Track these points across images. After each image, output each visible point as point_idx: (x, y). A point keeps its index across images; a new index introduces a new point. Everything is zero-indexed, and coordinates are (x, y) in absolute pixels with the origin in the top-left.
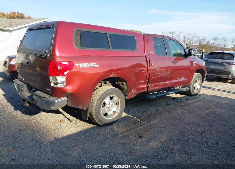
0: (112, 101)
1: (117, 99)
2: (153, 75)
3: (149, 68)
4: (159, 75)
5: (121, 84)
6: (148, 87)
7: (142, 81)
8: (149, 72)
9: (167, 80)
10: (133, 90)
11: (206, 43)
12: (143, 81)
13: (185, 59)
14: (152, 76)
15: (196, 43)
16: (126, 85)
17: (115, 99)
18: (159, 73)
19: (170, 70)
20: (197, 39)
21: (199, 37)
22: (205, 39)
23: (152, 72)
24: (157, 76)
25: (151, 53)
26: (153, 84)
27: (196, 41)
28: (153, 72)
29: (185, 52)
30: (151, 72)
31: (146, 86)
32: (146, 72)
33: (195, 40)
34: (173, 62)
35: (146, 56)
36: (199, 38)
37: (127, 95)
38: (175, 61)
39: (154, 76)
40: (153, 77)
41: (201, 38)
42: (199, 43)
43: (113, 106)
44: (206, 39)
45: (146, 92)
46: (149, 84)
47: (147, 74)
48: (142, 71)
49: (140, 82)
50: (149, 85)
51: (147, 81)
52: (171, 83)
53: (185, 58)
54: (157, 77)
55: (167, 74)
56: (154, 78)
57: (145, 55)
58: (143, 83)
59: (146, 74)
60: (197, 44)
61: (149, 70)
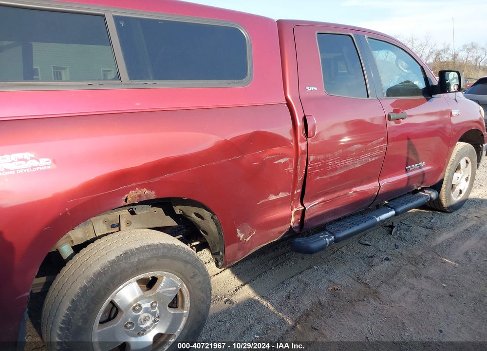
0: (150, 293)
1: (172, 284)
2: (320, 168)
3: (302, 146)
4: (341, 168)
5: (194, 216)
6: (304, 210)
7: (277, 194)
8: (302, 162)
9: (370, 180)
10: (242, 232)
11: (450, 58)
12: (282, 195)
13: (427, 103)
14: (317, 174)
15: (428, 58)
16: (212, 218)
17: (165, 286)
18: (340, 159)
19: (381, 143)
20: (431, 50)
21: (435, 45)
22: (448, 49)
23: (316, 161)
24: (336, 169)
25: (309, 89)
26: (321, 200)
27: (427, 53)
28: (319, 157)
29: (426, 79)
30: (312, 158)
31: (295, 209)
32: (290, 161)
33: (427, 51)
34: (389, 116)
35: (289, 104)
36: (435, 48)
37: (221, 253)
38: (396, 111)
39: (325, 173)
40: (318, 178)
41: (440, 47)
42: (436, 58)
43: (154, 314)
44: (450, 47)
45: (296, 227)
46: (308, 201)
47: (296, 168)
48: (274, 160)
49: (272, 197)
50: (308, 205)
51: (299, 191)
52: (385, 186)
53: (428, 100)
54: (337, 174)
55: (370, 160)
56: (325, 177)
57: (287, 99)
58: (284, 202)
59: (291, 169)
60: (431, 60)
61: (303, 152)
